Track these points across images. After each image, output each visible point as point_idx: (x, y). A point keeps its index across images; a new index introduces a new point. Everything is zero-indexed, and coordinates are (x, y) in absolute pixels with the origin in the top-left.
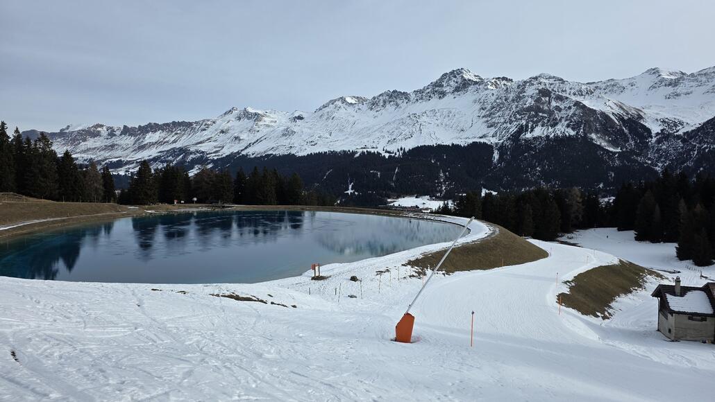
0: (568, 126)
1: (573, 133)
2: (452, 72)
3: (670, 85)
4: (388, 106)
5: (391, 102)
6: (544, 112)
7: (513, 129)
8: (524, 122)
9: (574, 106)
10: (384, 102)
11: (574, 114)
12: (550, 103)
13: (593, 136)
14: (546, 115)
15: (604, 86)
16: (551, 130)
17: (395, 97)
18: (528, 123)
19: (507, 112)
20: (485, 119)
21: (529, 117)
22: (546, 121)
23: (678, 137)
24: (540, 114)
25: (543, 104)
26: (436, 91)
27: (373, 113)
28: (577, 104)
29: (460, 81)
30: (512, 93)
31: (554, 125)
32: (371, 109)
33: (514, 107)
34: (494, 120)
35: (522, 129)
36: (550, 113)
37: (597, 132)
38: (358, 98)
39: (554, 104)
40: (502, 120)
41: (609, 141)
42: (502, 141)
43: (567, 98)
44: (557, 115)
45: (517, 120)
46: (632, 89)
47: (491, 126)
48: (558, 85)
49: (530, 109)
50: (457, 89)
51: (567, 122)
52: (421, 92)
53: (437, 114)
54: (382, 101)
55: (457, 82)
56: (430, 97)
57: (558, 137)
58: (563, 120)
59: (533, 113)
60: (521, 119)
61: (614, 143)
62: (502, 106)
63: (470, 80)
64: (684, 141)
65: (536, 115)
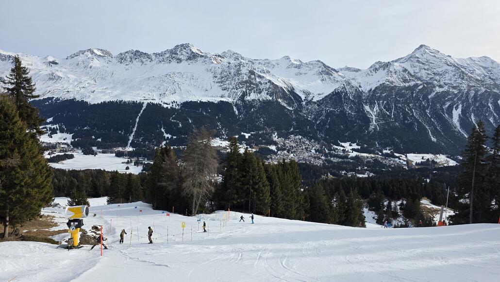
0: (267, 94)
1: (271, 98)
2: (182, 45)
3: (296, 67)
4: (134, 62)
5: (136, 59)
6: (254, 84)
7: (240, 94)
8: (244, 90)
9: (269, 82)
10: (131, 58)
11: (270, 88)
12: (255, 79)
13: (279, 100)
14: (255, 86)
15: (263, 63)
16: (259, 95)
17: (137, 55)
18: (246, 90)
19: (233, 82)
20: (220, 84)
21: (247, 87)
22: (255, 89)
23: (315, 103)
24: (252, 85)
25: (253, 79)
26: (174, 57)
27: (123, 66)
28: (270, 81)
29: (190, 53)
30: (232, 70)
31: (260, 93)
32: (121, 63)
33: (236, 79)
34: (225, 86)
35: (244, 94)
36: (257, 85)
37: (281, 99)
38: (101, 50)
39: (258, 80)
40: (231, 87)
41: (286, 103)
42: (235, 101)
43: (263, 77)
44: (261, 87)
45: (240, 88)
46: (278, 67)
47: (225, 90)
48: (250, 65)
49: (246, 82)
50: (189, 58)
51: (267, 92)
52: (161, 55)
53: (184, 76)
54: (128, 57)
55: (187, 53)
56: (170, 60)
57: (264, 100)
58: (264, 90)
59: (248, 84)
60: (242, 87)
61: (289, 104)
62: (228, 77)
63: (197, 53)
64: (318, 105)
65: (250, 86)
